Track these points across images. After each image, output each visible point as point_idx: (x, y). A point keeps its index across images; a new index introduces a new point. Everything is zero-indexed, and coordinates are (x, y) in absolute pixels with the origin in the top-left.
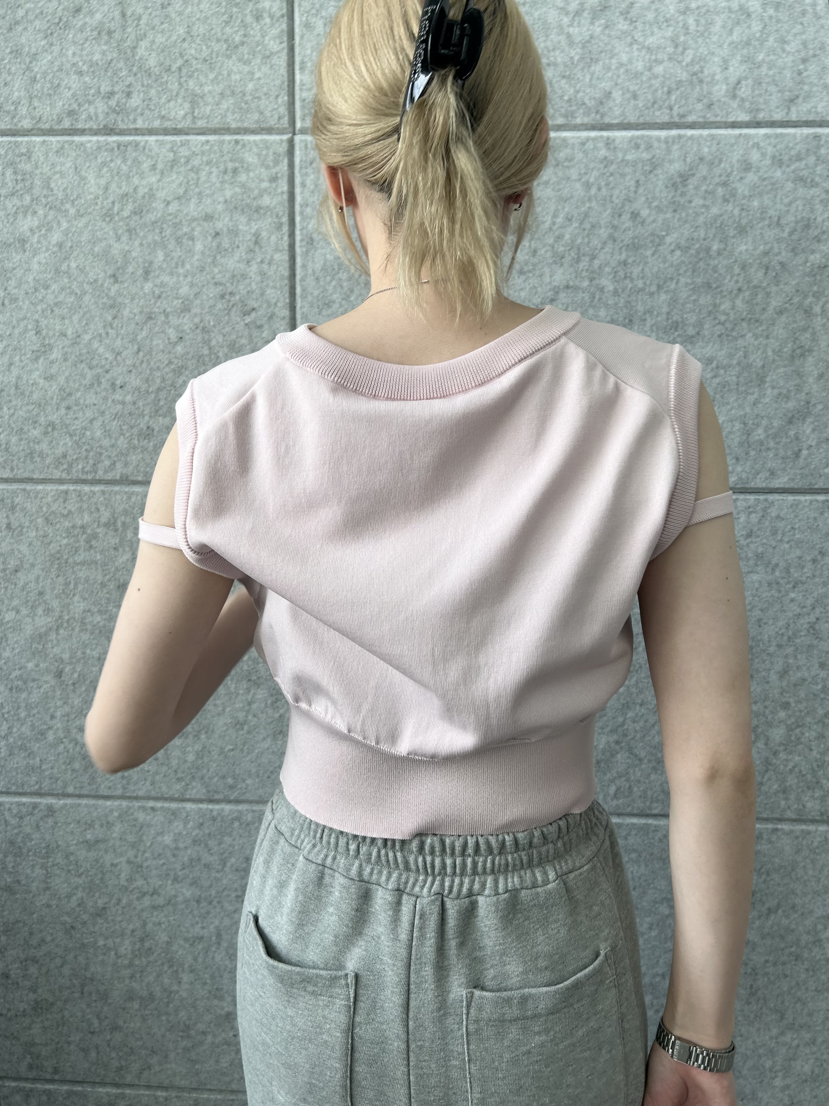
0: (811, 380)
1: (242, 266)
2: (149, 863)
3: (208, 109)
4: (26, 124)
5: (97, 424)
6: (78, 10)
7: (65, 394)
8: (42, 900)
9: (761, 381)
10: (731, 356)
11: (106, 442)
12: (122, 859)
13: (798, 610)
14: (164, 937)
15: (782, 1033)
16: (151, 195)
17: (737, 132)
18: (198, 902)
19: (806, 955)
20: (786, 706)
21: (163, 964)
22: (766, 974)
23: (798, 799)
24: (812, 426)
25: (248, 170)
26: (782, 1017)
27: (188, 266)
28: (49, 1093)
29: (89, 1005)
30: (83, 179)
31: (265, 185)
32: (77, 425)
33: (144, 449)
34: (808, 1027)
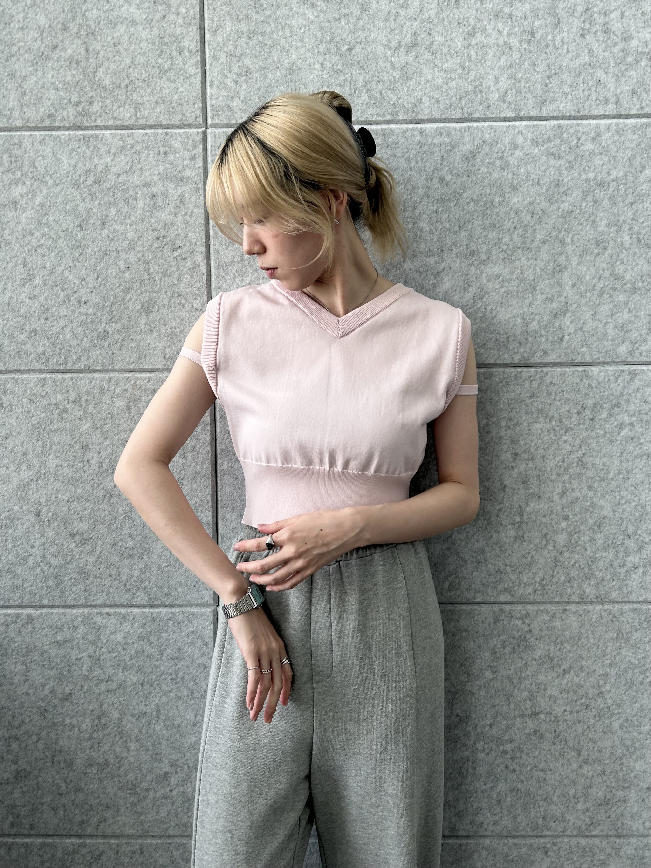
0: (567, 288)
1: (171, 217)
2: (105, 656)
3: (147, 112)
4: (18, 123)
5: (68, 329)
6: (55, 47)
7: (45, 309)
8: (23, 689)
9: (534, 289)
10: (512, 273)
11: (74, 343)
12: (84, 654)
13: (570, 448)
14: (116, 715)
15: (580, 767)
16: (107, 170)
17: (507, 124)
18: (142, 685)
19: (593, 705)
20: (566, 518)
21: (115, 736)
22: (566, 720)
23: (580, 587)
24: (570, 320)
25: (174, 152)
26: (579, 755)
27: (133, 218)
28: (26, 845)
29: (58, 772)
30: (58, 160)
31: (186, 162)
32: (53, 331)
33: (102, 347)
34: (598, 761)
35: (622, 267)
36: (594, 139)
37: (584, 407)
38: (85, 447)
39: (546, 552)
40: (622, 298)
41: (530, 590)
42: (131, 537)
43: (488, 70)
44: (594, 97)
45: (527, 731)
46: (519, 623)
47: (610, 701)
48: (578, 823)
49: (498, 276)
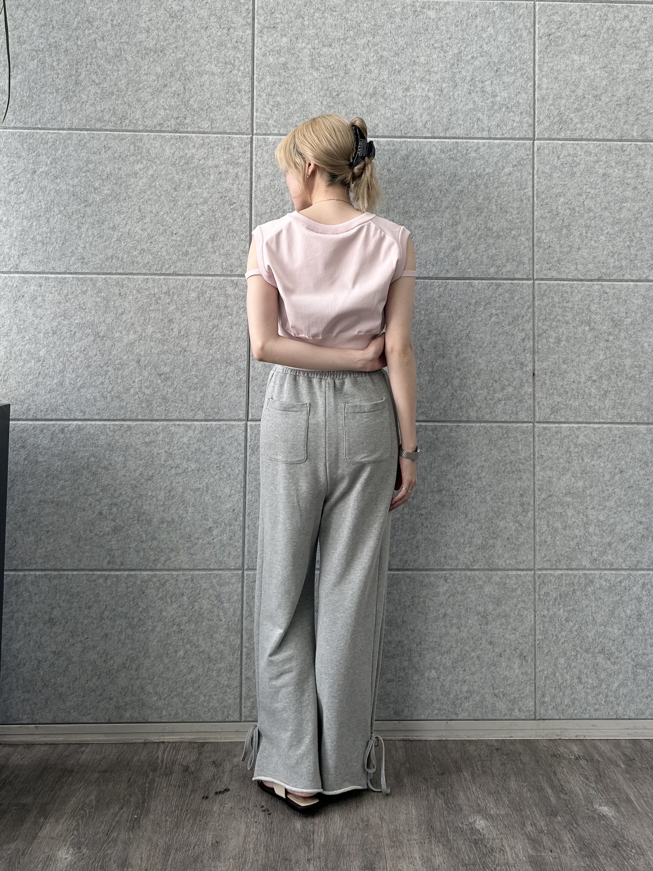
0: (460, 234)
1: (230, 186)
2: (175, 452)
3: (218, 125)
4: (141, 128)
5: (164, 249)
6: (166, 86)
7: (150, 236)
8: (122, 473)
9: (441, 234)
10: (429, 225)
11: (167, 257)
12: (162, 451)
13: (461, 328)
14: (181, 489)
15: (467, 524)
16: (193, 157)
17: (427, 140)
18: (198, 470)
19: (475, 485)
20: (459, 370)
21: (179, 503)
22: (458, 495)
23: (467, 411)
24: (462, 253)
25: (234, 148)
26: (466, 517)
27: (207, 185)
28: (117, 576)
29: (141, 527)
30: (164, 149)
31: (240, 154)
32: (155, 250)
33: (184, 260)
34: (478, 521)
35: (492, 223)
36: (476, 151)
37: (470, 304)
38: (171, 321)
39: (447, 391)
40: (491, 241)
41: (438, 413)
42: (196, 376)
43: (416, 109)
44: (476, 127)
45: (435, 501)
46: (430, 433)
47: (485, 483)
48: (466, 561)
49: (420, 226)
